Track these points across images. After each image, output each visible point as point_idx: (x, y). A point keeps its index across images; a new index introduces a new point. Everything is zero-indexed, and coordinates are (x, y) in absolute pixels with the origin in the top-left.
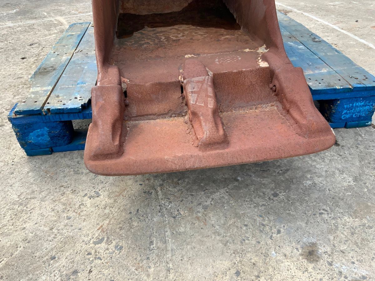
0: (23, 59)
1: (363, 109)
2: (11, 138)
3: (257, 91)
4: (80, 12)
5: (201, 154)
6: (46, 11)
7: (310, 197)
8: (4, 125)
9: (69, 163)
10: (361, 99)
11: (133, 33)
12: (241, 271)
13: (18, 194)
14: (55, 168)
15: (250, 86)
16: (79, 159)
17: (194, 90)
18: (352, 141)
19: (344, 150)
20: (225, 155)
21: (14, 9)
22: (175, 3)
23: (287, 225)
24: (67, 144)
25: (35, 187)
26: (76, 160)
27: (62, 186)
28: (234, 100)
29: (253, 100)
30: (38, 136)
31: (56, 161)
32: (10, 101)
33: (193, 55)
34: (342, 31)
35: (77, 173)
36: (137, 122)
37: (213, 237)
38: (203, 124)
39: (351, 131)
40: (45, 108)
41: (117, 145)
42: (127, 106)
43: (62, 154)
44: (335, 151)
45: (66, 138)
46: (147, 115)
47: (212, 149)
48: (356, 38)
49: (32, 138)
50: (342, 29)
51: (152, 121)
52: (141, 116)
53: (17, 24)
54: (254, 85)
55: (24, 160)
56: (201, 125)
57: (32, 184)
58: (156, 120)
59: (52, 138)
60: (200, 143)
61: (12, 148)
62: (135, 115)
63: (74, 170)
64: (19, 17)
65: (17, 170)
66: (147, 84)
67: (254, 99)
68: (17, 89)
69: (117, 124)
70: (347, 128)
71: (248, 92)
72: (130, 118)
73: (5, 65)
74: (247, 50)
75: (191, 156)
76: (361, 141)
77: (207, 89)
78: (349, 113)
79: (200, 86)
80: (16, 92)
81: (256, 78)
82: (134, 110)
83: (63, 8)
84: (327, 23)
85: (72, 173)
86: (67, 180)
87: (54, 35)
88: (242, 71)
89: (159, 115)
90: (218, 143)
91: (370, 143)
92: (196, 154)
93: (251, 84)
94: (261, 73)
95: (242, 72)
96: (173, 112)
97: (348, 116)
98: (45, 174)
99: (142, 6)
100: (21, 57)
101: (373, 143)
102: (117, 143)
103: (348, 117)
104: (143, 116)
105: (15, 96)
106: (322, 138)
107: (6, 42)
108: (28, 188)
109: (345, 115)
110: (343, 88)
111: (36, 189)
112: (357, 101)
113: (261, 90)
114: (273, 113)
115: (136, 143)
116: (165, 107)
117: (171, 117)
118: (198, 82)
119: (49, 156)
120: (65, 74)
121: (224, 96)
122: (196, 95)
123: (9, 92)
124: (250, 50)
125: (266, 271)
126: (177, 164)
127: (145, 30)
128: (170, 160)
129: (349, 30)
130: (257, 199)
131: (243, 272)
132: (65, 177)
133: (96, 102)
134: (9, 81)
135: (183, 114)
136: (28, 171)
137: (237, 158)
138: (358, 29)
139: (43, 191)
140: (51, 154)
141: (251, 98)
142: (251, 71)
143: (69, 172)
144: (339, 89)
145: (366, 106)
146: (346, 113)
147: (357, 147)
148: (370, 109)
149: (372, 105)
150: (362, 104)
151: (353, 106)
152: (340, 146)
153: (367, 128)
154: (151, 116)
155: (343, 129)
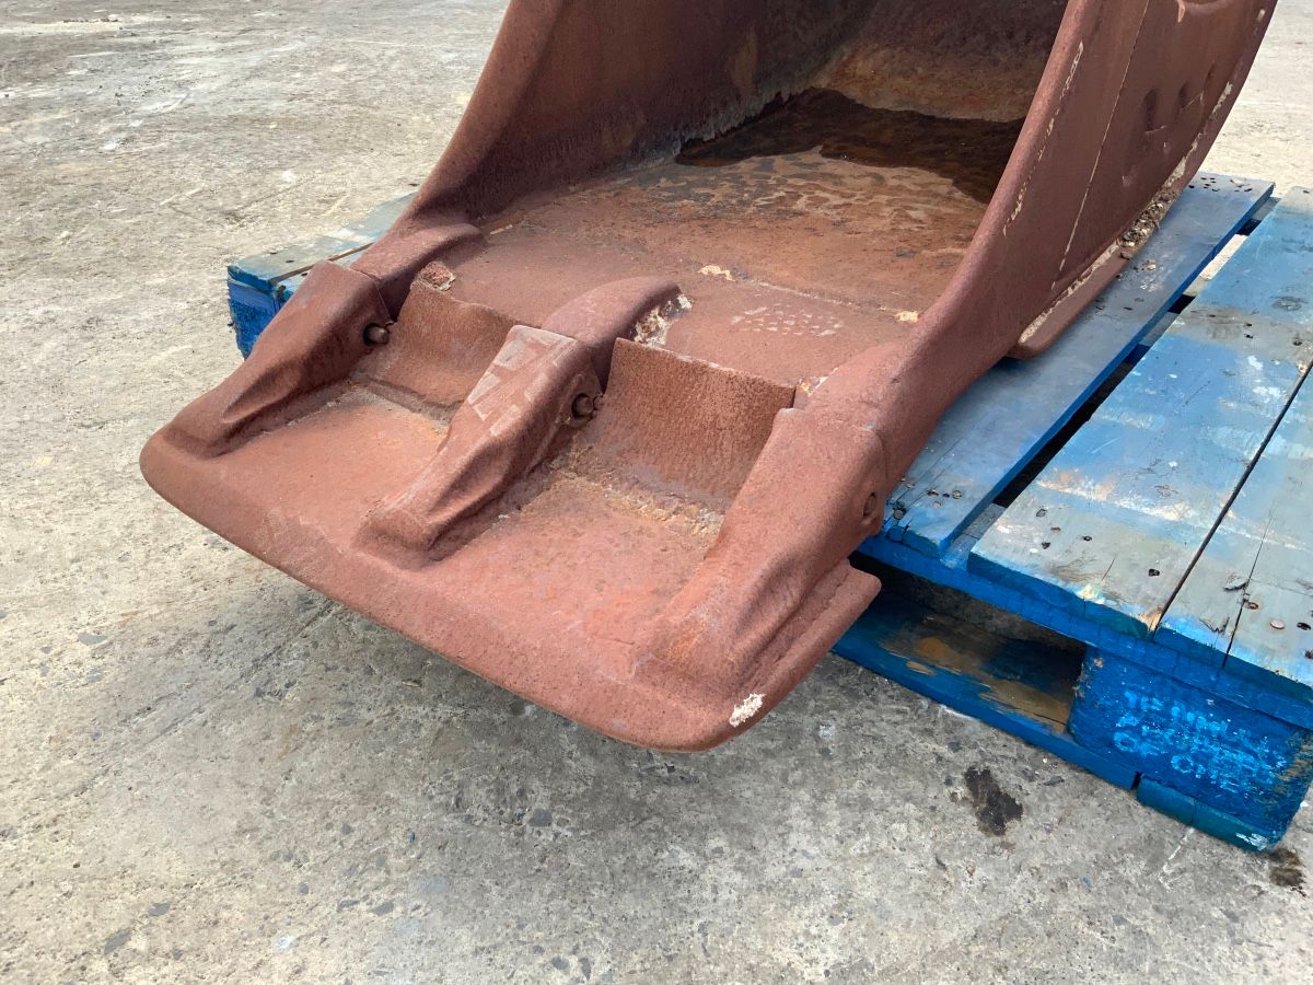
1: (1221, 753)
3: (722, 455)
5: (346, 547)
7: (615, 897)
10: (1210, 702)
12: (172, 912)
15: (706, 429)
17: (506, 364)
18: (1077, 854)
20: (385, 586)
23: (428, 910)
28: (637, 452)
29: (688, 480)
33: (727, 272)
36: (373, 398)
37: (251, 795)
40: (281, 284)
41: (224, 426)
44: (946, 838)
46: (406, 390)
54: (721, 430)
58: (415, 414)
62: (380, 378)
66: (464, 306)
67: (694, 478)
70: (1143, 803)
71: (691, 445)
72: (367, 379)
75: (323, 539)
76: (1118, 880)
77: (534, 377)
78: (1151, 736)
81: (737, 409)
82: (390, 361)
88: (705, 367)
89: (430, 404)
91: (1149, 913)
92: (334, 541)
93: (713, 424)
94: (759, 400)
95: (704, 369)
97: (1145, 749)
101: (1161, 919)
102: (231, 420)
103: (1144, 753)
104: (396, 387)
109: (1131, 735)
110: (1102, 607)
112: (1187, 700)
113: (733, 459)
118: (535, 345)
121: (618, 427)
122: (497, 381)
125: (211, 960)
126: (273, 542)
130: (482, 792)
131: (172, 916)
137: (401, 611)
141: (689, 471)
142: (730, 379)
144: (1087, 604)
145: (1235, 746)
146: (1136, 730)
147: (1064, 886)
148: (1262, 774)
149: (1271, 760)
150: (1216, 727)
151: (1166, 714)
152: (998, 839)
153: (1239, 858)
154: (411, 399)
155: (1123, 794)
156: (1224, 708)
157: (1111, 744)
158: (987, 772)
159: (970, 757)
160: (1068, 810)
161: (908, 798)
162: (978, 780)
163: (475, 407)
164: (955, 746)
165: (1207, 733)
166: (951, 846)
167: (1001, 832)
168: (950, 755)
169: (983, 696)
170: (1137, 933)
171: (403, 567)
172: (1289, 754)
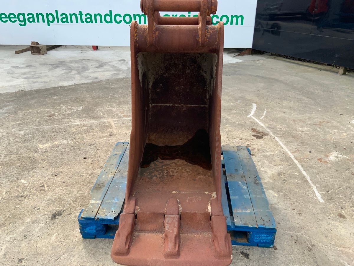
0: (85, 158)
2: (75, 224)
3: (203, 224)
4: (124, 116)
5: (165, 260)
6: (102, 111)
8: (71, 214)
9: (103, 246)
10: (264, 233)
11: (151, 163)
13: (77, 262)
14: (95, 249)
16: (108, 244)
17: (169, 222)
18: (257, 257)
19: (250, 262)
20: (176, 263)
21: (81, 105)
22: (180, 139)
24: (104, 235)
25: (85, 259)
26: (107, 245)
27: (98, 261)
30: (90, 229)
31: (97, 244)
32: (75, 195)
33: (177, 192)
34: (295, 161)
35: (106, 253)
36: (139, 233)
38: (169, 243)
39: (260, 249)
40: (97, 217)
41: (127, 249)
42: (135, 224)
43: (100, 240)
44: (245, 262)
45: (104, 231)
46: (145, 230)
47: (170, 258)
48: (302, 169)
49: (87, 230)
50: (296, 159)
51: (147, 234)
52: (141, 230)
53: (82, 123)
55: (81, 241)
56: (168, 243)
57: (84, 257)
58: (149, 234)
59: (97, 231)
60: (165, 254)
61: (75, 231)
62: (139, 230)
63: (105, 252)
64: (84, 115)
65: (77, 246)
66: (148, 213)
68: (80, 186)
69: (129, 236)
70: (259, 247)
71: (198, 224)
72: (136, 231)
73: (74, 163)
74: (207, 193)
75: (160, 260)
76: (263, 258)
77: (175, 222)
78: (259, 239)
79: (172, 220)
80: (79, 188)
81: (203, 217)
82: (139, 226)
83: (114, 109)
84: (288, 151)
85: (104, 253)
86: (101, 257)
87: (105, 138)
88: (196, 212)
89: (150, 231)
90: (174, 255)
91: (267, 260)
92: (162, 260)
93: (200, 220)
94: (206, 215)
96: (158, 230)
97: (258, 241)
98: (91, 252)
99: (160, 139)
100: (83, 157)
101: (269, 260)
102: (127, 247)
104: (143, 230)
105: (78, 191)
106: (225, 260)
107: (75, 141)
108: (82, 259)
109: (256, 240)
110: (252, 227)
111: (86, 260)
112: (262, 234)
113: (205, 224)
114: (207, 239)
115: (136, 248)
116: (154, 227)
117: (156, 233)
118: (172, 217)
119: (94, 240)
120: (109, 191)
121: (185, 225)
122: (169, 225)
123: (75, 187)
124: (209, 193)
127: (157, 162)
128: (150, 261)
129: (300, 161)
132: (100, 255)
133: (121, 223)
134: (75, 178)
135: (163, 232)
136: (82, 248)
138: (307, 159)
139: (89, 262)
140: (95, 239)
141: (199, 228)
142: (200, 213)
143: (103, 252)
144: (250, 227)
145: (268, 237)
146: (257, 239)
147: (258, 261)
148: (271, 239)
149: (272, 237)
150: (266, 235)
151: (260, 236)
152: (249, 259)
153: (270, 249)
154: (146, 231)
155: (256, 247)
156: (266, 233)
157: (254, 242)
158: (242, 252)
159: (239, 251)
160: (253, 252)
161: (237, 259)
162: (242, 253)
163: (169, 230)
164: (237, 250)
165: (265, 237)
166: (246, 262)
167: (249, 258)
168: (237, 251)
169: (237, 242)
170: (268, 262)
171: (176, 259)
172: (273, 236)
